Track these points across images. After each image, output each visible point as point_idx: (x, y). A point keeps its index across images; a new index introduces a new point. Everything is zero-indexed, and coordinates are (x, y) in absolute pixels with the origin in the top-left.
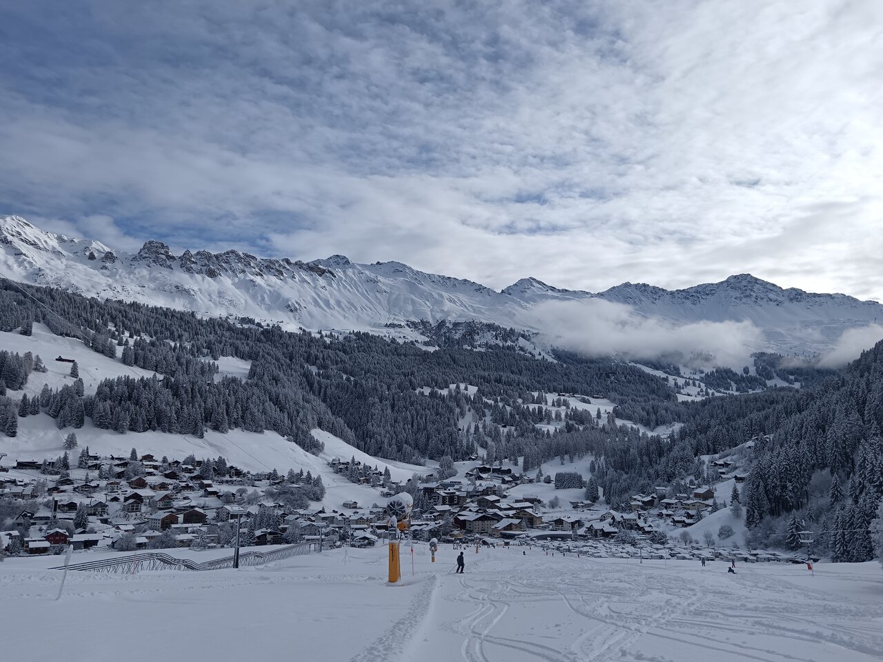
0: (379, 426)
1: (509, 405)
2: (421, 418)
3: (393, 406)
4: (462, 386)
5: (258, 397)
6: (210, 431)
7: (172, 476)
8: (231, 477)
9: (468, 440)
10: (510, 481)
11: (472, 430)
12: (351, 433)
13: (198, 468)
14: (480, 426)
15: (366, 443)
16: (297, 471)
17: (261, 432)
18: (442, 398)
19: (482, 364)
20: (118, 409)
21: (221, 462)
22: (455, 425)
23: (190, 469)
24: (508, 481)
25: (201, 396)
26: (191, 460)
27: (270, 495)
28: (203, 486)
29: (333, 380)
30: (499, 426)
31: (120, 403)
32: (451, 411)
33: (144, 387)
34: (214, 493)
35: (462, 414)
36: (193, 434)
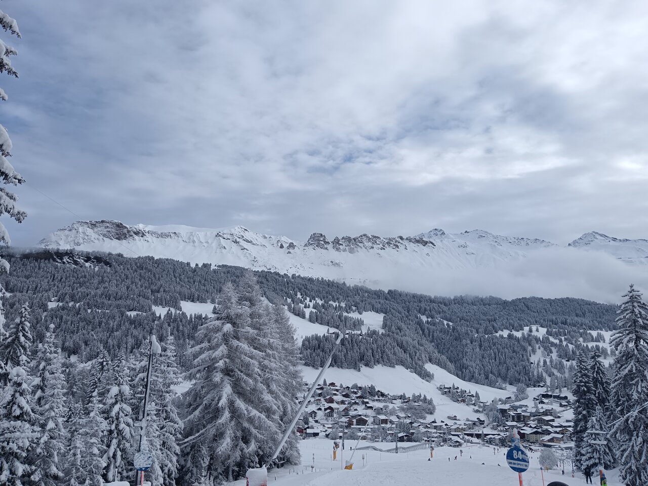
0: (471, 361)
1: (572, 344)
2: (502, 355)
3: (480, 346)
4: (534, 328)
5: (390, 344)
6: (364, 367)
7: (346, 396)
8: (378, 397)
9: (538, 372)
10: (566, 405)
11: (542, 364)
12: (451, 366)
13: (360, 391)
14: (548, 360)
15: (462, 373)
16: (417, 394)
17: (394, 367)
18: (518, 340)
19: (551, 309)
20: (314, 354)
21: (372, 388)
22: (528, 360)
23: (356, 392)
24: (564, 405)
25: (357, 345)
26: (355, 386)
27: (402, 409)
28: (364, 403)
29: (438, 327)
30: (563, 360)
31: (314, 350)
32: (525, 350)
33: (326, 341)
34: (371, 408)
35: (534, 351)
36: (354, 369)
